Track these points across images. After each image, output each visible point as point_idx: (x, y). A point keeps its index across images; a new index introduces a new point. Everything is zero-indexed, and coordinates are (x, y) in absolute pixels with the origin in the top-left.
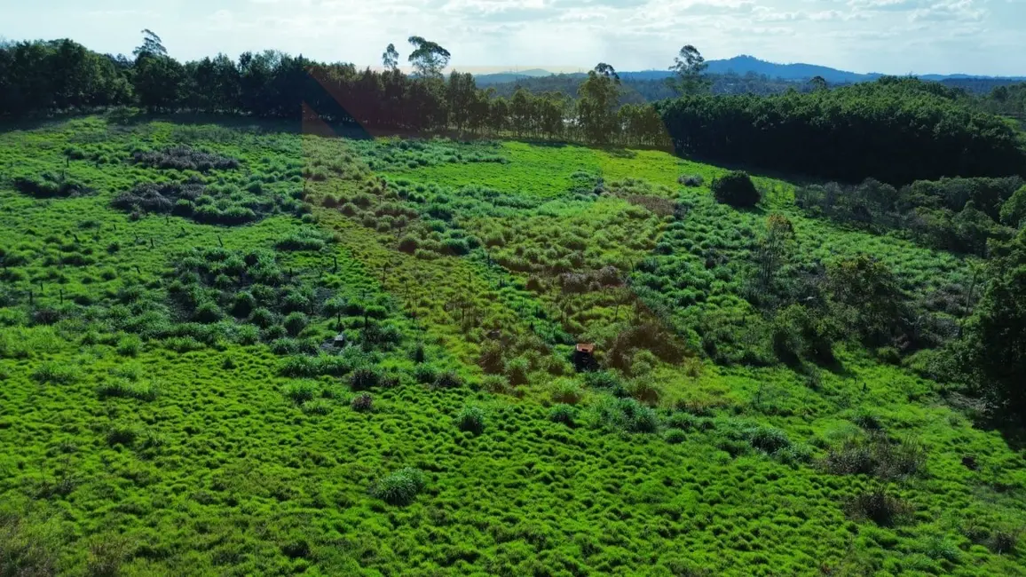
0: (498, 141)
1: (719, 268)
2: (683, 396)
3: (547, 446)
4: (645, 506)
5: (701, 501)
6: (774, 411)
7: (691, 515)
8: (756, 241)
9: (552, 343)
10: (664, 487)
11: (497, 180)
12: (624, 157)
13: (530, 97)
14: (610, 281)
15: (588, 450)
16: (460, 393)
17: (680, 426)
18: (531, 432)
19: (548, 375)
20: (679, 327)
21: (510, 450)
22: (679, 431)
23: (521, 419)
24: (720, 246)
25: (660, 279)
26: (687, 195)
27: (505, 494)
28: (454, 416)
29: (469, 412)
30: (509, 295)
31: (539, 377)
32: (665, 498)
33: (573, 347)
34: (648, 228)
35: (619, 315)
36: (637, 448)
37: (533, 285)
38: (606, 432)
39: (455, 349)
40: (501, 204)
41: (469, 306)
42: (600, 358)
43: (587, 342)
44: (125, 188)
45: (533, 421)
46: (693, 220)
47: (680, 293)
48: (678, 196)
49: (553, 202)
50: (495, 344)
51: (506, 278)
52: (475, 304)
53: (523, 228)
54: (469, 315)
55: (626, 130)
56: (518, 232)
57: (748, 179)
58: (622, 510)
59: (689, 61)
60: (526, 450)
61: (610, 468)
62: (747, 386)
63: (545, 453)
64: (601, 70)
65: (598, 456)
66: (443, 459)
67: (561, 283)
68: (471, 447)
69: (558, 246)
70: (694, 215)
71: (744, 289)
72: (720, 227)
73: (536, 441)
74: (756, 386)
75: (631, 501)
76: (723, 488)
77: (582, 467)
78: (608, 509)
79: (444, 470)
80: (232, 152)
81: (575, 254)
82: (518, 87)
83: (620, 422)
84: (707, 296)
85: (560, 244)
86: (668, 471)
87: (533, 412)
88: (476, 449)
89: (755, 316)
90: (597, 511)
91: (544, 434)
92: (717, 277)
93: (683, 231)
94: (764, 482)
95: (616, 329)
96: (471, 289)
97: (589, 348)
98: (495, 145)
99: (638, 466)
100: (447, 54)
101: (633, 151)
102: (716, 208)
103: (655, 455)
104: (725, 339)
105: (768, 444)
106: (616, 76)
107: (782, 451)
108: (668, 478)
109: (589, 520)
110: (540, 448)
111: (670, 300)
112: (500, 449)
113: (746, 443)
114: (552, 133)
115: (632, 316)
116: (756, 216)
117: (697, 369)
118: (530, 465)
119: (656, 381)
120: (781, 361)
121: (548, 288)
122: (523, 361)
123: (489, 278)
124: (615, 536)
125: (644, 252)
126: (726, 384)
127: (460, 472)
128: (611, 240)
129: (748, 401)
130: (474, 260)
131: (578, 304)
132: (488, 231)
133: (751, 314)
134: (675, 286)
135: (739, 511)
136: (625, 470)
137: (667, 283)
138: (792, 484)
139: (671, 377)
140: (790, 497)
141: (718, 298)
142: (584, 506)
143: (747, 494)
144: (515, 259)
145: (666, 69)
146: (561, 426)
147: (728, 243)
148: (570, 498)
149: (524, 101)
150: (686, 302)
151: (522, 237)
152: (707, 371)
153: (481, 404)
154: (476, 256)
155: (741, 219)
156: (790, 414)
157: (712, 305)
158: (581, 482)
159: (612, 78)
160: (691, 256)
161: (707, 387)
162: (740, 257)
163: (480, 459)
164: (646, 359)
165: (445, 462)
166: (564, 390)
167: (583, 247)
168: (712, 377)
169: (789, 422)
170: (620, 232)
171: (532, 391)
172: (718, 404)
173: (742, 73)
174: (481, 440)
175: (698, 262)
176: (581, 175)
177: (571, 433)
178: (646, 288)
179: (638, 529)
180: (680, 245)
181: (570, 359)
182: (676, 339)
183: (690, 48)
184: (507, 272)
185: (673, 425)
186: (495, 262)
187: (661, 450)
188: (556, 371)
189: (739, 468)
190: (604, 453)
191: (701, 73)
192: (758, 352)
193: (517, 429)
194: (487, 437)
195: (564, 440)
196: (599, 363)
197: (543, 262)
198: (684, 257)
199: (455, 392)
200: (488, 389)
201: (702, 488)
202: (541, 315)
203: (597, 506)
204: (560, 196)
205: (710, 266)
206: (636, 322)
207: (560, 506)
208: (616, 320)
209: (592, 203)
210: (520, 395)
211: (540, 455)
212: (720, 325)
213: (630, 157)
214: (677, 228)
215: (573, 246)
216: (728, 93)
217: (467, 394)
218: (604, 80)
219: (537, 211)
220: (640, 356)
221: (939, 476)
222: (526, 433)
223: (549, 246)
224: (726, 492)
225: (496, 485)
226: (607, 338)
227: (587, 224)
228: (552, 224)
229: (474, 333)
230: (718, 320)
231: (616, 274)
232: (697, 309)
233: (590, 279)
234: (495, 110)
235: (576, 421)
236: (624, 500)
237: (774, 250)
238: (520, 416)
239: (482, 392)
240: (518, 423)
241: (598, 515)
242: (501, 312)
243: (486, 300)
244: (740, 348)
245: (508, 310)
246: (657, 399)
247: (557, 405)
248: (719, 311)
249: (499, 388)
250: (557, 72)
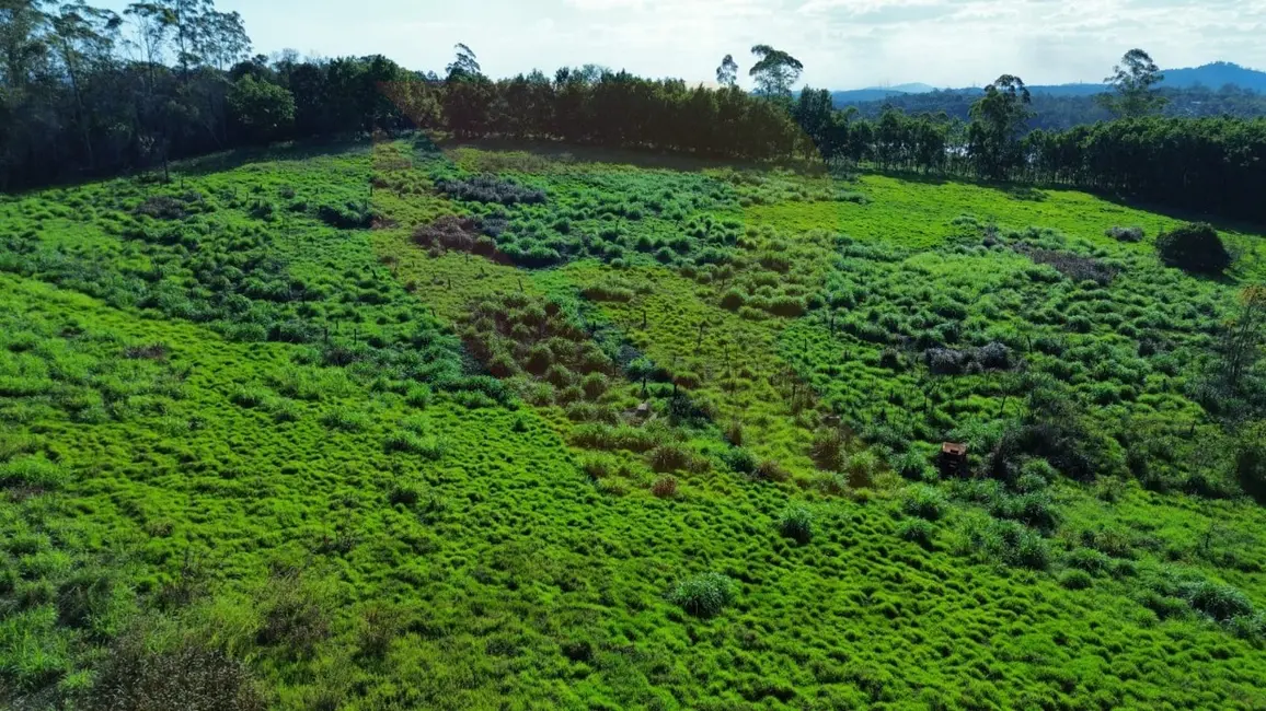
0: (856, 176)
1: (1161, 356)
2: (1092, 526)
3: (892, 569)
4: (1023, 667)
5: (1107, 672)
6: (1229, 561)
7: (1091, 689)
8: (1220, 323)
9: (910, 439)
10: (1054, 644)
11: (854, 225)
12: (1029, 199)
13: (904, 120)
14: (997, 362)
15: (948, 582)
16: (783, 489)
17: (1084, 566)
18: (873, 549)
19: (900, 479)
20: (1093, 433)
21: (844, 569)
22: (1082, 572)
23: (861, 531)
24: (1164, 326)
25: (1070, 366)
26: (1118, 253)
27: (834, 623)
28: (774, 517)
29: (794, 514)
30: (855, 371)
31: (887, 480)
32: (1055, 660)
33: (938, 446)
34: (1057, 294)
35: (1005, 409)
36: (1019, 589)
37: (889, 361)
38: (975, 562)
39: (781, 433)
40: (855, 255)
41: (801, 381)
42: (975, 464)
43: (958, 441)
44: (427, 221)
45: (876, 535)
46: (1125, 287)
47: (1098, 386)
48: (1103, 254)
49: (924, 254)
50: (833, 433)
51: (854, 349)
52: (810, 380)
53: (882, 286)
54: (801, 392)
55: (1035, 164)
56: (874, 291)
57: (1215, 235)
58: (992, 668)
59: (1135, 70)
60: (864, 571)
61: (977, 610)
62: (1191, 523)
63: (890, 578)
64: (1004, 84)
65: (962, 591)
66: (757, 568)
67: (928, 360)
68: (793, 559)
69: (927, 313)
70: (1126, 281)
71: (1197, 388)
72: (1165, 300)
73: (879, 562)
74: (1204, 524)
75: (1005, 658)
76: (1141, 658)
77: (938, 602)
78: (971, 662)
79: (758, 582)
80: (540, 184)
81: (949, 324)
82: (887, 106)
83: (996, 551)
84: (1139, 394)
85: (931, 310)
86: (1060, 625)
87: (877, 525)
88: (800, 562)
89: (1211, 426)
90: (955, 663)
91: (891, 554)
92: (1155, 369)
93: (1108, 303)
94: (1205, 660)
95: (1001, 427)
96: (806, 360)
97: (961, 449)
98: (851, 180)
99: (1019, 612)
100: (799, 65)
101: (1042, 192)
102: (1161, 273)
103: (1043, 600)
104: (1162, 455)
105: (1217, 608)
106: (1026, 93)
107: (1237, 619)
108: (1061, 635)
109: (944, 672)
110: (883, 571)
111: (1083, 395)
112: (830, 565)
113: (1179, 602)
114: (929, 165)
115: (1025, 412)
116: (1223, 287)
117: (1116, 492)
118: (869, 591)
119: (1053, 501)
120: (1246, 494)
121: (909, 366)
122: (868, 457)
123: (830, 348)
124: (978, 699)
125: (1049, 328)
126: (1157, 517)
127: (778, 587)
128: (1002, 308)
129: (1190, 543)
130: (812, 323)
131: (949, 390)
132: (834, 288)
133: (1205, 423)
134: (1090, 376)
135: (1163, 694)
136: (998, 615)
137: (1079, 371)
138: (1252, 669)
139: (1076, 499)
140: (1247, 687)
141: (1155, 397)
142: (938, 654)
143: (1177, 672)
144: (867, 326)
145: (1100, 82)
146: (914, 546)
147: (1176, 322)
148: (919, 640)
149: (894, 124)
150: (1105, 399)
151: (878, 298)
152: (1131, 496)
153: (810, 506)
154: (816, 319)
155: (1199, 289)
156: (1256, 569)
157: (1146, 406)
158: (935, 621)
159: (1019, 94)
160: (1118, 336)
161: (1130, 518)
162: (1193, 343)
163: (804, 574)
164: (1041, 472)
165: (760, 572)
166: (921, 500)
167: (961, 316)
168: (1137, 505)
169: (1253, 580)
170: (1016, 298)
171: (878, 498)
172: (1144, 543)
173: (1215, 87)
174: (806, 552)
175: (1128, 347)
176: (966, 221)
177: (927, 557)
178: (1046, 376)
179: (1012, 696)
180: (1102, 321)
181: (932, 460)
182: (1087, 448)
183: (1139, 53)
184: (855, 342)
185: (1074, 563)
186: (840, 328)
187: (1052, 596)
188: (912, 474)
189: (1169, 635)
190: (970, 588)
191: (1152, 87)
192: (1211, 477)
193: (855, 543)
194: (815, 549)
195: (917, 565)
196: (973, 470)
197: (904, 332)
198: (1108, 337)
199: (777, 487)
200: (820, 488)
201: (1110, 654)
202: (896, 400)
203: (954, 657)
204: (934, 247)
205: (1145, 352)
206: (1030, 420)
207: (905, 648)
208: (1000, 416)
209: (980, 258)
210: (862, 501)
211: (883, 580)
212: (1155, 434)
213: (1037, 200)
214: (1100, 297)
215: (948, 313)
216: (1190, 117)
217: (792, 492)
218: (1010, 96)
219: (902, 265)
220: (1031, 467)
222: (866, 550)
223: (915, 312)
224: (1147, 665)
225: (822, 610)
226: (986, 438)
227: (969, 285)
228: (922, 284)
229: (806, 415)
230: (1152, 428)
231: (1005, 354)
232: (1121, 410)
233: (968, 358)
234: (855, 135)
235: (935, 543)
236: (995, 655)
237: (1247, 336)
238: (859, 527)
239: (812, 492)
240: (857, 536)
241: (955, 668)
242: (844, 392)
243: (824, 376)
244: (1184, 470)
245: (853, 391)
246: (1052, 526)
247: (911, 518)
248: (1154, 415)
249: (834, 489)
250: (942, 87)
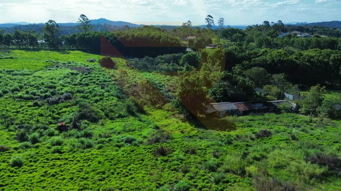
0: (10, 50)
1: (106, 88)
2: (100, 133)
3: (51, 163)
4: (93, 173)
5: (111, 165)
6: (130, 130)
7: (109, 171)
8: (116, 78)
9: (48, 125)
10: (98, 164)
11: (12, 66)
12: (66, 54)
13: (22, 33)
14: (67, 98)
15: (69, 160)
16: (9, 153)
17: (101, 143)
18: (44, 160)
19: (48, 137)
20: (95, 110)
21: (36, 169)
22: (101, 144)
23: (39, 156)
24: (105, 81)
25: (86, 95)
26: (91, 65)
27: (37, 186)
28: (8, 163)
29: (15, 159)
30: (26, 110)
31: (44, 139)
32: (100, 168)
33: (57, 125)
34: (79, 77)
35: (73, 110)
36: (87, 154)
37: (36, 104)
38: (75, 152)
39: (4, 136)
40: (16, 75)
41: (7, 117)
42: (68, 126)
43: (62, 122)
45: (44, 155)
46: (94, 73)
47: (94, 98)
48: (87, 66)
49: (39, 72)
50: (22, 130)
51: (23, 103)
52: (10, 116)
53: (28, 83)
54: (8, 121)
55: (65, 44)
56: (25, 85)
57: (111, 59)
58: (85, 177)
59: (84, 20)
60: (43, 167)
61: (78, 164)
62: (121, 125)
63: (51, 166)
64: (50, 22)
65: (73, 161)
66: (5, 181)
67: (48, 102)
68: (18, 172)
69: (44, 88)
70: (94, 72)
71: (115, 94)
72: (104, 75)
73: (47, 163)
74: (123, 124)
75: (88, 173)
76: (118, 159)
77: (67, 166)
78: (79, 178)
79: (7, 185)
81: (51, 90)
82: (16, 29)
83: (80, 147)
84: (103, 98)
85: (45, 87)
86: (99, 159)
87: (44, 152)
88: (21, 172)
89: (120, 102)
90: (75, 180)
91: (50, 159)
92: (106, 92)
93: (91, 77)
94: (130, 153)
95: (73, 115)
96: (7, 110)
97: (64, 123)
98: (9, 52)
99: (88, 160)
101: (69, 51)
102: (102, 69)
103: (94, 155)
104: (112, 111)
105: (129, 141)
106: (57, 25)
107: (134, 142)
108: (99, 161)
109: (73, 184)
110: (49, 165)
111: (91, 101)
112: (32, 170)
113: (122, 143)
114: (34, 46)
115: (78, 109)
116: (115, 70)
117: (104, 123)
118: (46, 172)
119: (90, 130)
120: (130, 115)
121: (43, 104)
122: (36, 134)
123: (15, 105)
124: (83, 187)
125: (79, 86)
126: (114, 126)
127: (15, 183)
128: (66, 83)
129: (122, 129)
130: (6, 98)
131: (56, 109)
132: (11, 86)
133: (119, 101)
134: (92, 96)
135: (124, 165)
136: (84, 163)
137: (89, 96)
138: (138, 151)
139: (96, 127)
140: (138, 156)
141: (107, 98)
142: (70, 180)
143: (125, 159)
144: (26, 96)
145: (76, 23)
146: (57, 154)
147: (107, 80)
148: (64, 179)
149: (19, 34)
150: (96, 101)
151: (27, 87)
152: (107, 123)
153: (20, 154)
154: (7, 97)
155: (110, 71)
156: (135, 130)
157: (106, 101)
158: (68, 172)
159: (55, 25)
160: (96, 86)
161: (108, 128)
162: (112, 84)
163: (23, 176)
164: (86, 123)
165: (7, 182)
166: (55, 141)
167: (55, 87)
168: (109, 125)
169: (135, 133)
170: (69, 80)
171: (42, 145)
172: (112, 132)
173: (103, 24)
174: (22, 169)
175: (99, 87)
176: (49, 61)
177: (61, 156)
178: (81, 99)
179: (91, 181)
180: (91, 82)
181: (56, 129)
182: (95, 114)
183: (83, 15)
184: (23, 101)
185: (99, 143)
186: (17, 98)
187: (95, 153)
188: (51, 135)
189: (122, 151)
190: (75, 159)
191: (89, 24)
192: (122, 113)
193: (38, 160)
194: (25, 167)
195: (59, 159)
196: (68, 128)
197: (39, 95)
198: (94, 86)
199: (6, 153)
200: (22, 148)
201: (111, 161)
202: (41, 115)
203: (75, 179)
204: (42, 69)
205: (103, 88)
206: (80, 111)
207: (61, 183)
208: (72, 112)
209: (56, 71)
210: (37, 147)
211: (49, 167)
212: (109, 106)
213: (68, 54)
214: (89, 77)
215: (51, 87)
216: (99, 30)
217: (12, 152)
218: (53, 26)
219: (32, 76)
220: (83, 123)
221: (176, 138)
222: (42, 161)
223: (40, 89)
224: (119, 160)
225: (32, 184)
226: (70, 119)
227: (55, 79)
228: (40, 80)
229: (12, 127)
230: (108, 106)
231: (69, 95)
232: (100, 103)
233: (59, 99)
234: (6, 38)
235: (62, 151)
236: (85, 173)
237: (122, 80)
238: (38, 155)
239: (20, 150)
240: (38, 158)
241: (76, 181)
242: (23, 117)
243: (15, 114)
244: (117, 113)
245: (26, 116)
246: (91, 136)
247: (54, 147)
248: (109, 102)
249: (27, 147)
